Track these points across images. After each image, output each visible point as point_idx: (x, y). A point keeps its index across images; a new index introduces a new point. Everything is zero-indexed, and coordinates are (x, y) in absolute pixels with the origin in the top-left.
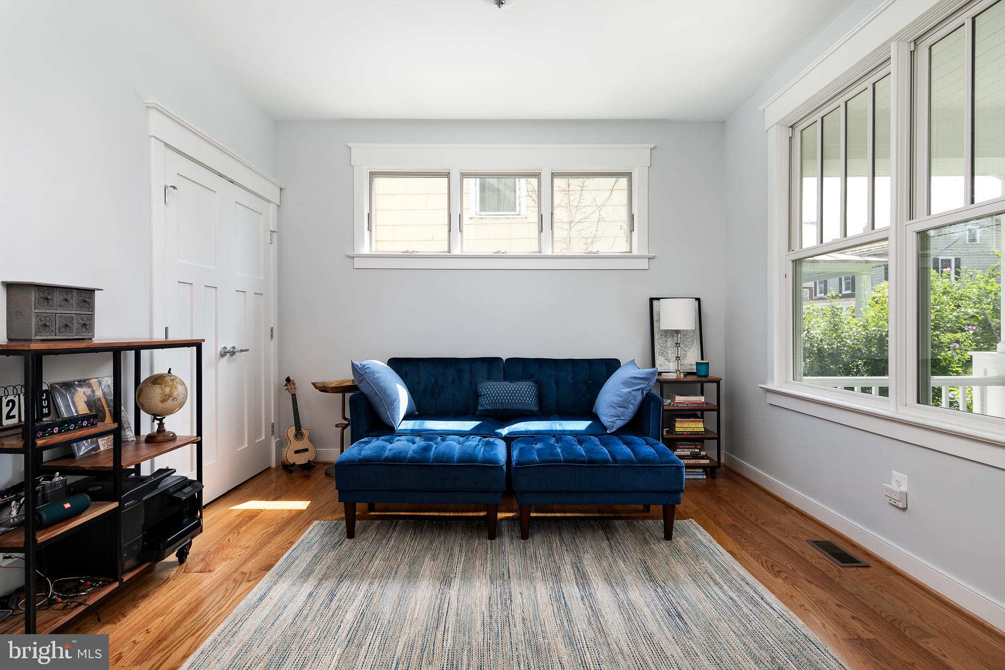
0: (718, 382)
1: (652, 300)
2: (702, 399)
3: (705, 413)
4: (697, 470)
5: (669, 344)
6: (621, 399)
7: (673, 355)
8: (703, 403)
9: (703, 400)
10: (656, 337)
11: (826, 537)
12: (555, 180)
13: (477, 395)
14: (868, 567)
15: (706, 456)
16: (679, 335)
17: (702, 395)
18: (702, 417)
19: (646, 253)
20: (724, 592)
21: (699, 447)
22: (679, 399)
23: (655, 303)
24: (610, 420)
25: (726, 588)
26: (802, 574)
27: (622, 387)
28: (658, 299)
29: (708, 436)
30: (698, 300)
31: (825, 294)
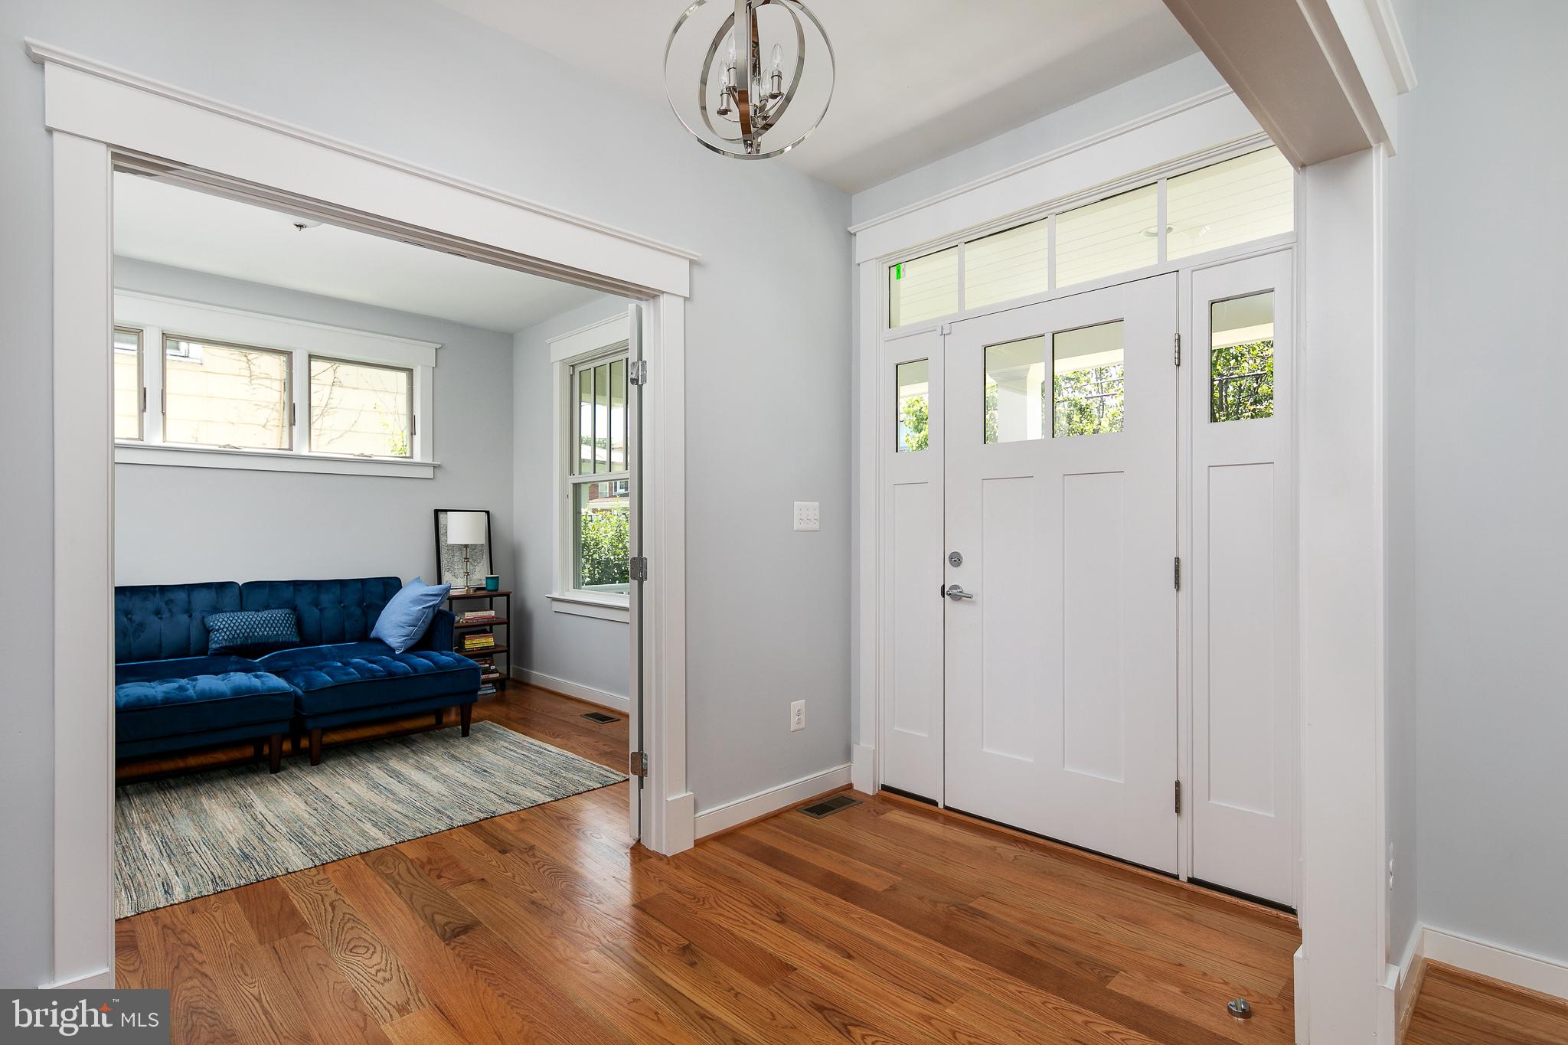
0: (507, 595)
1: (437, 512)
2: (493, 613)
3: (494, 627)
4: (487, 685)
5: (456, 559)
6: (411, 618)
7: (461, 571)
8: (493, 617)
9: (493, 615)
10: (443, 551)
11: (594, 710)
12: (313, 363)
13: (207, 631)
14: (619, 720)
15: (496, 669)
16: (468, 549)
17: (491, 609)
18: (491, 631)
19: (430, 461)
20: (517, 753)
21: (489, 662)
22: (468, 615)
23: (441, 516)
24: (399, 640)
25: (518, 751)
26: (573, 733)
27: (412, 605)
28: (446, 511)
29: (499, 649)
30: (488, 512)
31: (626, 489)
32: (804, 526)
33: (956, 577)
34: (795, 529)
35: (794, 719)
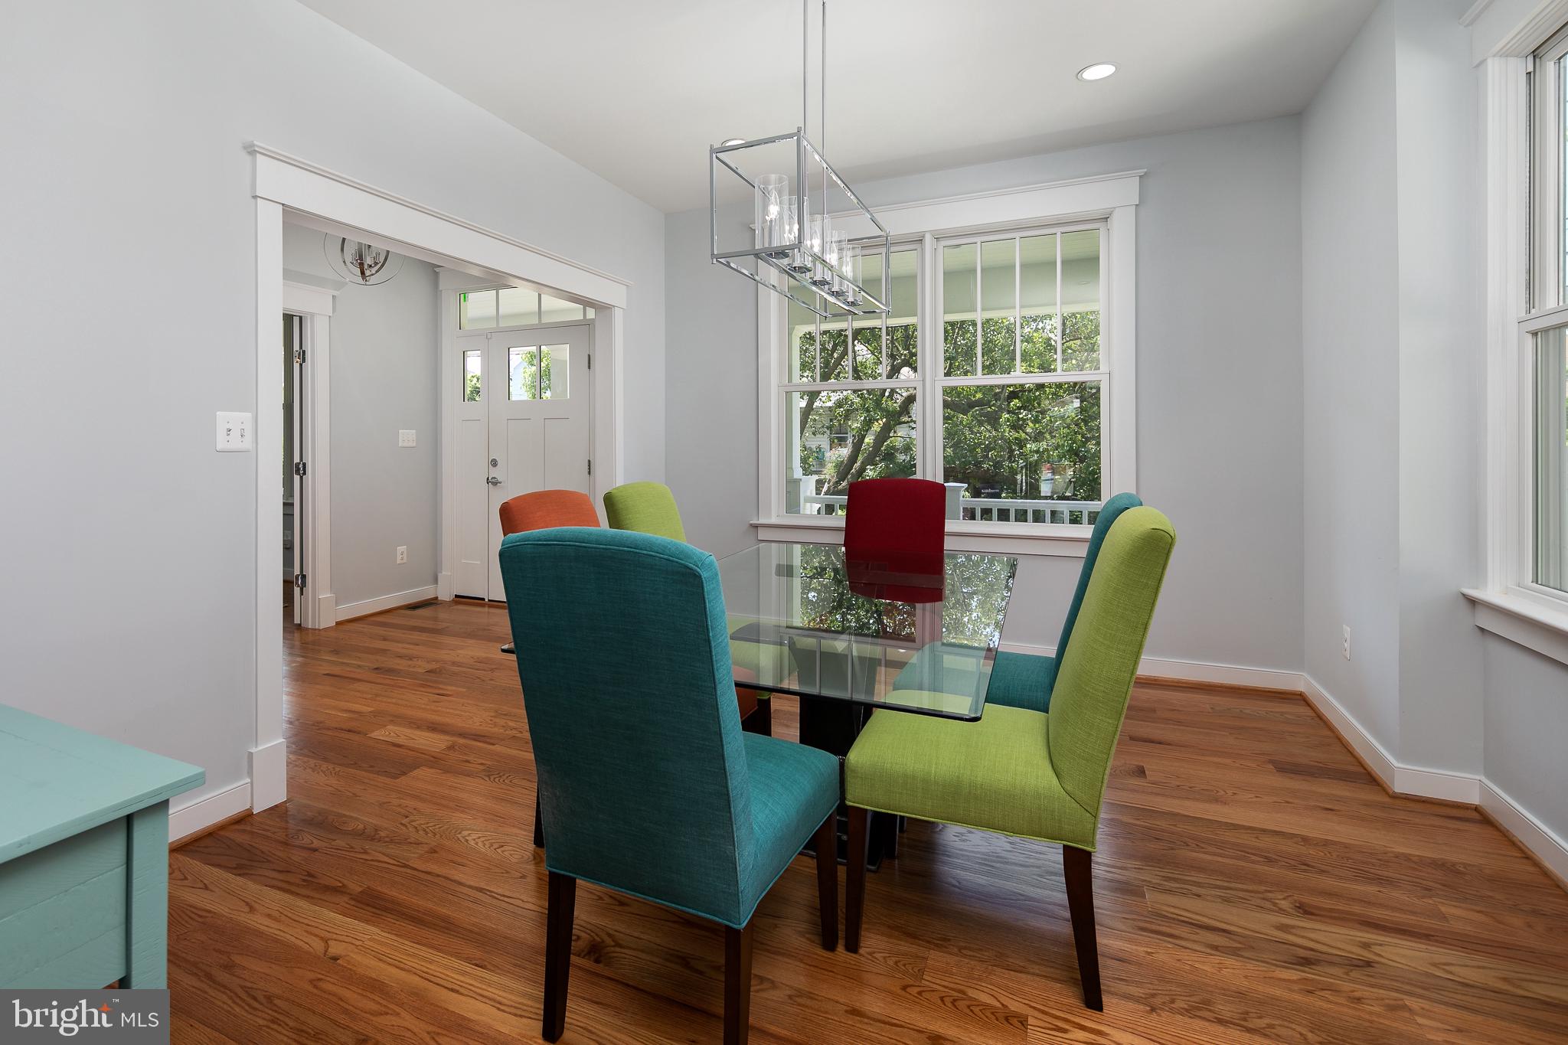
32: (405, 445)
33: (494, 473)
34: (400, 445)
35: (399, 557)
